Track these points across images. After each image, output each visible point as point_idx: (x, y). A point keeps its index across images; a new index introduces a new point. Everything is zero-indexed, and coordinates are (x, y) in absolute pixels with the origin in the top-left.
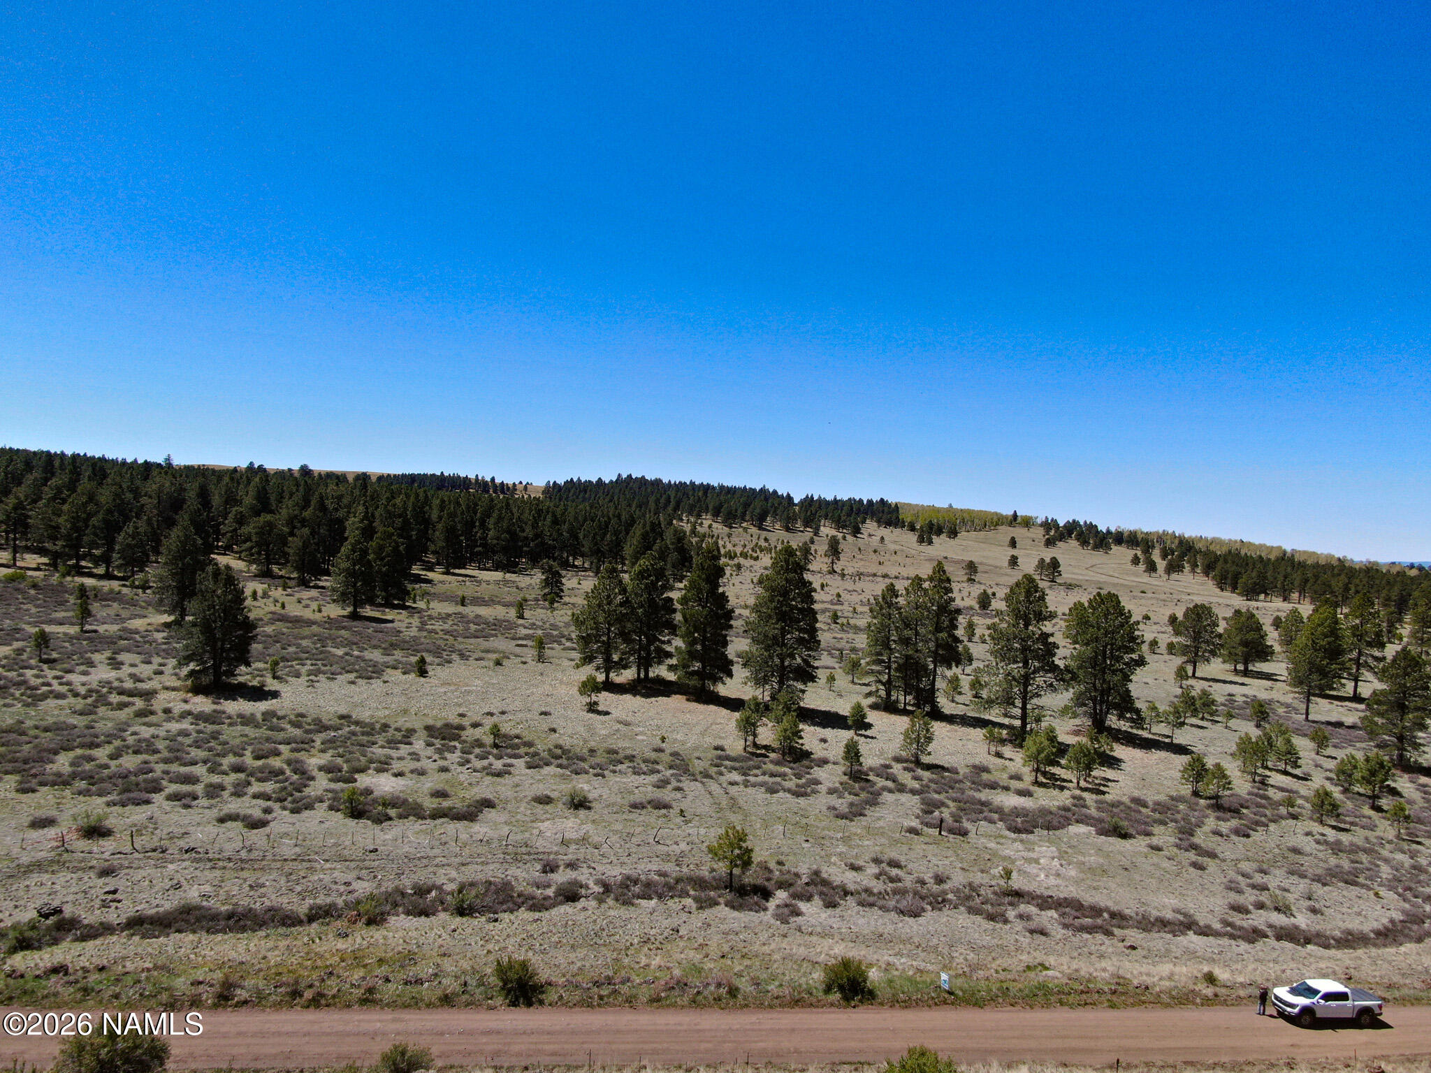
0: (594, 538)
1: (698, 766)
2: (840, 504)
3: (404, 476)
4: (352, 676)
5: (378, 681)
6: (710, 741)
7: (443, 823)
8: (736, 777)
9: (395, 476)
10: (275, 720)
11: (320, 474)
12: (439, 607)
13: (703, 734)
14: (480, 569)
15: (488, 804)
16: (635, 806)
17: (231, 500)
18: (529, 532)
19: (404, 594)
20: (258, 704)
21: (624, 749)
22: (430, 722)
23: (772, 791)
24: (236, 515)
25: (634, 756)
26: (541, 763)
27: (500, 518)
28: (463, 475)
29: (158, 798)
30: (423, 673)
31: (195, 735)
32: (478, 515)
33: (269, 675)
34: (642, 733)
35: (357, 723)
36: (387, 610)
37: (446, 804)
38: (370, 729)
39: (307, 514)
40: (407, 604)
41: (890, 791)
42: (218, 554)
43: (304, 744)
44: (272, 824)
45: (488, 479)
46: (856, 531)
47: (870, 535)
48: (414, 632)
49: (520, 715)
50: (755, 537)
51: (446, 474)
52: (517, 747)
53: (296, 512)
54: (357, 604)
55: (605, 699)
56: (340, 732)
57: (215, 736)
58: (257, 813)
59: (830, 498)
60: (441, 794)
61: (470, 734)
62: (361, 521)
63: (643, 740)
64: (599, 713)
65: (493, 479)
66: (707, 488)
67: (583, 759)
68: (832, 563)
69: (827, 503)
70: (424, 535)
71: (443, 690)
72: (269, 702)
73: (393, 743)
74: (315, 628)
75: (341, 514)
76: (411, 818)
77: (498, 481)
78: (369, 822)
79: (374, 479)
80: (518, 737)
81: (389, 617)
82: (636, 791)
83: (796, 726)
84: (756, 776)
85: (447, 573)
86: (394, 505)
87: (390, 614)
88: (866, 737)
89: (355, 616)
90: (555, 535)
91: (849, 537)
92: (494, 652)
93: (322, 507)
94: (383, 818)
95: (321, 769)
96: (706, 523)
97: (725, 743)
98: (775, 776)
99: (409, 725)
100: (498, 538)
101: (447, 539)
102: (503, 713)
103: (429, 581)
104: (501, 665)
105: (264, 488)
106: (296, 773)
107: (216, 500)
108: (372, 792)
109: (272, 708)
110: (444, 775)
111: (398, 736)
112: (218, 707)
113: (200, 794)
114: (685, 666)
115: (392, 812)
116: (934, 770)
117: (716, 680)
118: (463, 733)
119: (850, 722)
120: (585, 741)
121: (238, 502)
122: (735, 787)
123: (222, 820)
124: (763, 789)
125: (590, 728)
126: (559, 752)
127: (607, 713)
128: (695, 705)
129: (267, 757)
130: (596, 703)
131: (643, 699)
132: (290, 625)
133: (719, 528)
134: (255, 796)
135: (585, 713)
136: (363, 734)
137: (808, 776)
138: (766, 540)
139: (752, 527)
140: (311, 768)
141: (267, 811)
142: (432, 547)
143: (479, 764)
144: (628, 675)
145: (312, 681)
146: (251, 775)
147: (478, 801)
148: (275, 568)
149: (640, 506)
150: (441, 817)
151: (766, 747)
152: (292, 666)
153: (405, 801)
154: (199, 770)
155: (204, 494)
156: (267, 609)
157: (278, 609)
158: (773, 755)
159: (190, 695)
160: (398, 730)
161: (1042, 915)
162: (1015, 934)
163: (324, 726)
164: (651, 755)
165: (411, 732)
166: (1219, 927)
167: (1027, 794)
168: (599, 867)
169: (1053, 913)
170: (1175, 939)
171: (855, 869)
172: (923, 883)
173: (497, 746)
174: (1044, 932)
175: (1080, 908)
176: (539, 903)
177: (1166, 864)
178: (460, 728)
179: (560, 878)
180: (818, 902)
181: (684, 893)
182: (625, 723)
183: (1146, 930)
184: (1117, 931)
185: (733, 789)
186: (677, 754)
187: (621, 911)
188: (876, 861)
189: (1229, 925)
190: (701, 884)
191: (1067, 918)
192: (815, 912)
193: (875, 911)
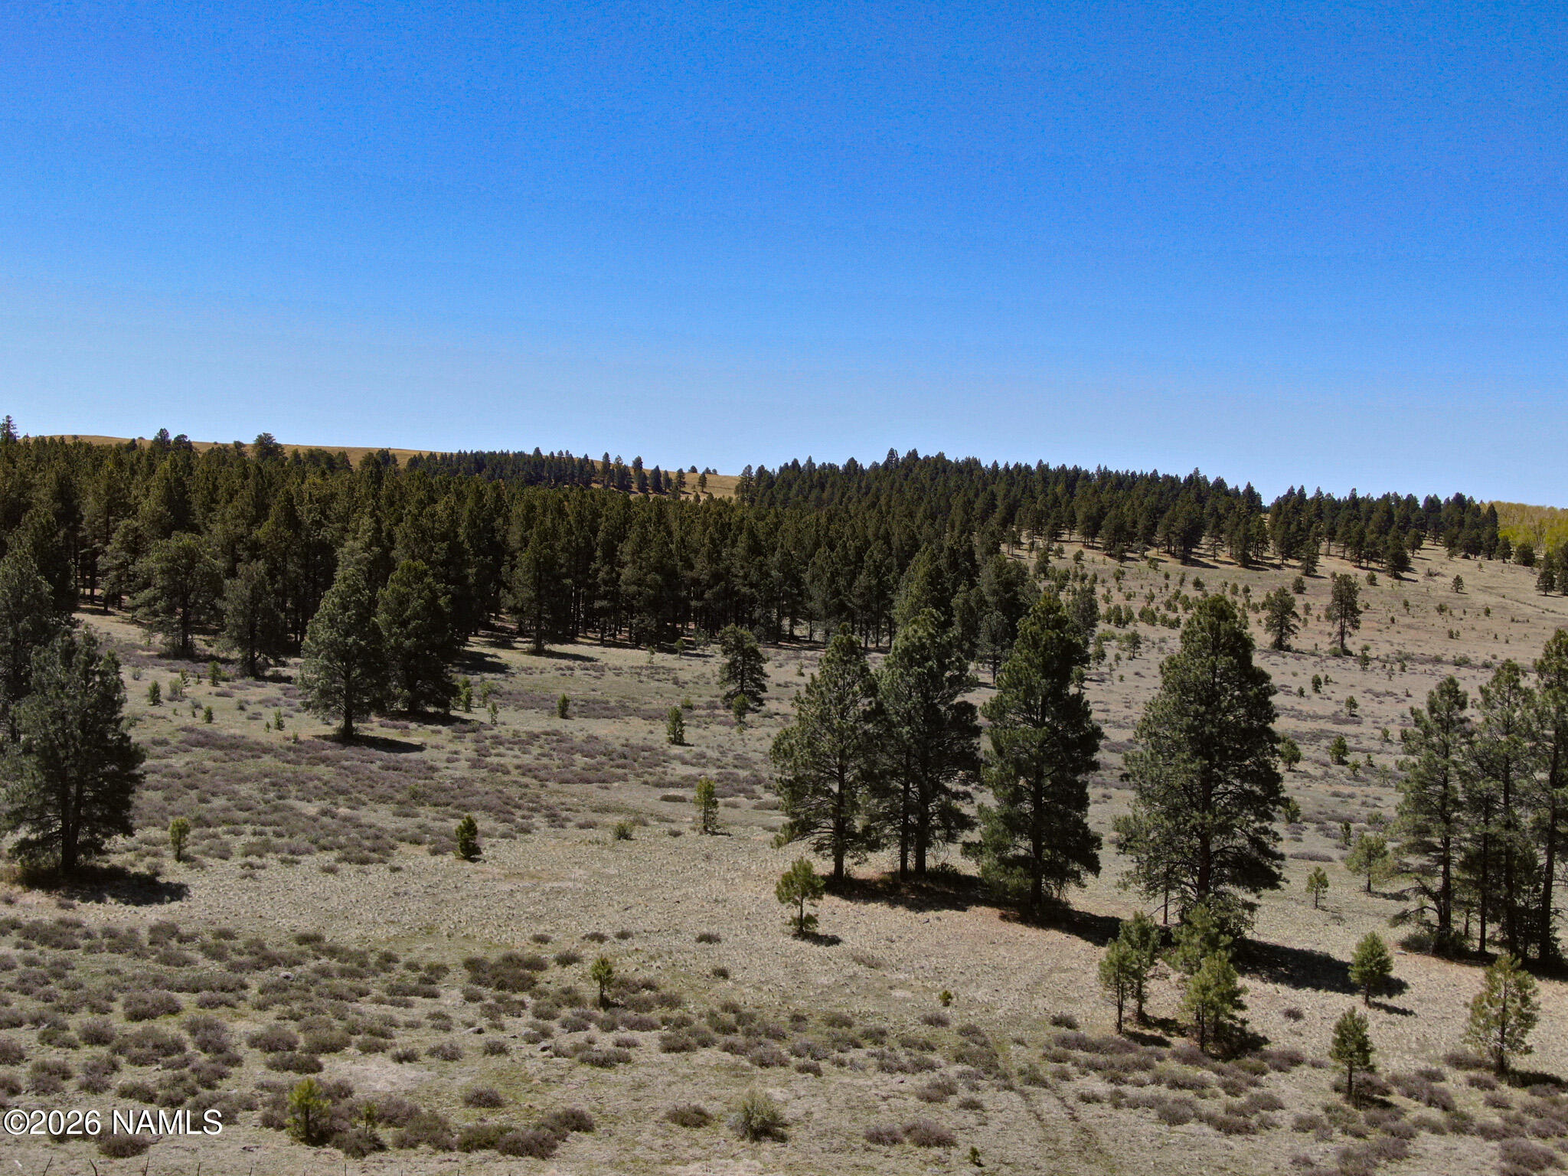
0: (832, 580)
1: (1017, 1058)
2: (1363, 508)
3: (462, 457)
4: (330, 857)
5: (381, 867)
6: (1044, 1005)
7: (486, 1160)
8: (1097, 1084)
9: (444, 456)
10: (174, 942)
11: (296, 454)
12: (515, 720)
13: (1031, 990)
14: (603, 643)
16: (877, 1138)
17: (117, 505)
18: (701, 568)
19: (447, 692)
20: (143, 910)
21: (864, 1016)
22: (478, 952)
23: (1173, 1118)
24: (126, 535)
25: (883, 1033)
26: (693, 1041)
27: (644, 542)
28: (578, 454)
30: (470, 851)
31: (21, 967)
32: (601, 535)
33: (170, 853)
34: (903, 984)
35: (332, 952)
36: (413, 725)
37: (495, 1120)
38: (357, 965)
39: (260, 533)
40: (453, 713)
41: (1436, 1129)
42: (92, 612)
43: (224, 995)
44: (152, 1149)
45: (628, 462)
46: (1399, 566)
47: (1430, 574)
48: (461, 769)
49: (657, 941)
50: (1174, 579)
51: (545, 453)
52: (646, 1006)
53: (239, 530)
54: (353, 712)
55: (830, 911)
56: (298, 969)
57: (59, 970)
59: (1341, 494)
61: (553, 978)
62: (368, 547)
63: (905, 1000)
64: (818, 939)
65: (638, 463)
66: (1073, 478)
67: (778, 1036)
68: (1342, 634)
69: (1335, 506)
70: (493, 578)
71: (506, 887)
72: (166, 907)
73: (399, 994)
74: (267, 761)
75: (327, 533)
76: (423, 1147)
77: (648, 466)
78: (340, 1153)
79: (403, 464)
80: (649, 985)
81: (415, 740)
82: (883, 1106)
83: (1230, 981)
84: (1141, 1085)
85: (538, 652)
86: (433, 515)
87: (417, 733)
88: (1391, 1010)
89: (347, 737)
90: (754, 576)
91: (1384, 580)
92: (618, 811)
93: (292, 519)
94: (366, 1146)
95: (254, 1042)
96: (1070, 550)
97: (1077, 1012)
98: (1182, 1087)
99: (434, 958)
100: (639, 582)
101: (538, 584)
102: (623, 935)
103: (501, 668)
104: (627, 837)
105: (179, 482)
106: (205, 1050)
107: (90, 507)
108: (349, 1093)
109: (170, 919)
110: (495, 1062)
111: (412, 979)
112: (69, 915)
113: (24, 1084)
114: (999, 847)
115: (386, 1134)
116: (1536, 1087)
117: (1063, 875)
118: (540, 976)
119: (1354, 977)
120: (786, 998)
121: (131, 510)
122: (1095, 1108)
124: (1153, 1114)
125: (797, 971)
126: (730, 1018)
127: (834, 941)
128: (1018, 928)
129: (152, 1016)
130: (811, 919)
131: (912, 914)
132: (219, 753)
133: (1097, 561)
134: (126, 1093)
135: (789, 940)
136: (343, 973)
137: (1254, 1090)
138: (1198, 584)
139: (1167, 557)
140: (234, 1041)
142: (509, 600)
143: (566, 1040)
144: (879, 864)
145: (252, 866)
146: (120, 1050)
147: (557, 1117)
148: (199, 641)
149: (933, 517)
150: (482, 1147)
151: (1166, 1024)
152: (215, 836)
153: (413, 1113)
154: (25, 1037)
155: (66, 496)
156: (178, 722)
157: (199, 723)
158: (1178, 1042)
159: (18, 889)
160: (412, 966)
163: (267, 957)
164: (920, 1031)
165: (438, 971)
173: (606, 1004)
178: (536, 965)
182: (870, 963)
185: (1090, 1111)
186: (975, 1031)
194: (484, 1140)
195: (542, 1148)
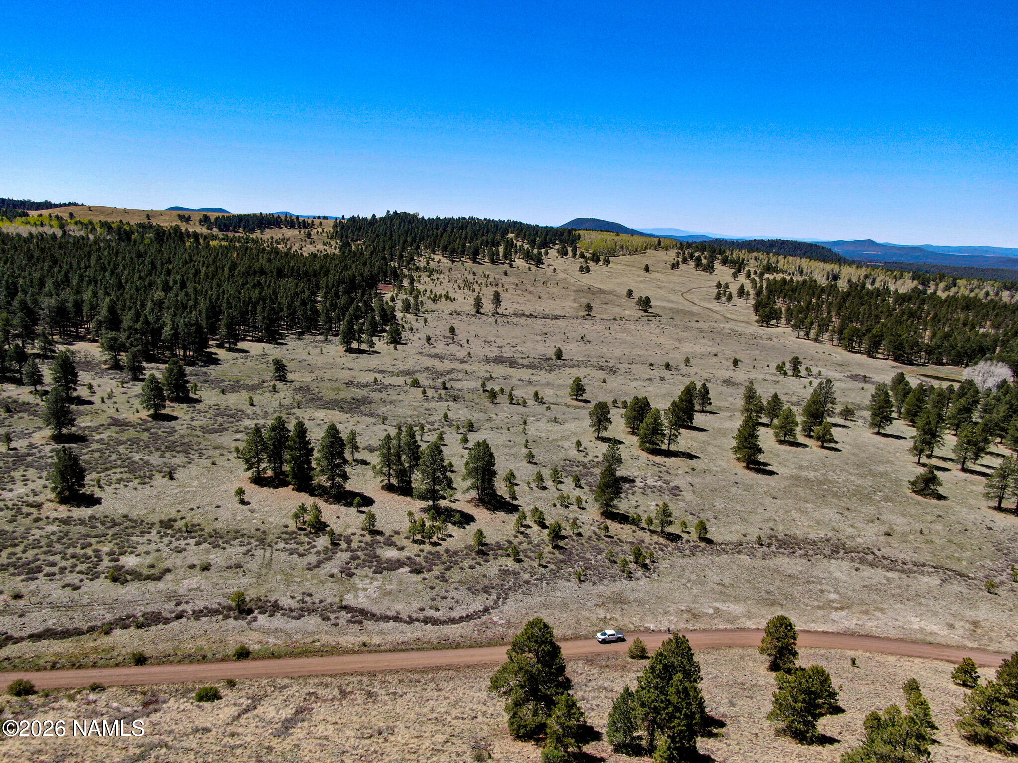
1: (270, 539)
4: (136, 483)
5: (149, 485)
6: (284, 520)
7: (147, 583)
8: (282, 545)
10: (94, 520)
12: (208, 398)
13: (285, 515)
15: (168, 570)
16: (228, 567)
20: (89, 509)
21: (243, 529)
22: (163, 517)
23: (292, 554)
25: (245, 534)
26: (202, 542)
29: (40, 575)
31: (58, 534)
33: (97, 485)
34: (256, 517)
35: (130, 520)
36: (177, 405)
37: (152, 571)
38: (135, 524)
40: (191, 396)
43: (104, 538)
44: (82, 588)
46: (539, 262)
49: (205, 509)
52: (196, 531)
56: (122, 526)
57: (67, 534)
58: (76, 582)
60: (152, 566)
61: (178, 524)
63: (254, 523)
64: (245, 503)
67: (222, 538)
68: (496, 308)
72: (95, 507)
73: (142, 533)
74: (131, 431)
76: (136, 580)
78: (119, 584)
80: (199, 524)
81: (176, 414)
82: (234, 557)
84: (291, 544)
85: (229, 349)
87: (177, 409)
88: (361, 512)
89: (155, 416)
91: (533, 268)
92: (218, 448)
94: (124, 582)
95: (107, 554)
96: (437, 258)
97: (291, 522)
98: (299, 544)
99: (153, 520)
102: (198, 508)
106: (96, 557)
108: (124, 567)
109: (95, 511)
110: (157, 554)
111: (146, 528)
112: (70, 513)
113: (57, 572)
116: (374, 535)
118: (175, 524)
120: (228, 525)
123: (63, 587)
124: (288, 553)
125: (235, 515)
126: (213, 533)
128: (295, 492)
129: (86, 548)
132: (118, 429)
133: (445, 262)
134: (78, 573)
135: (237, 504)
136: (131, 527)
137: (314, 543)
139: (468, 260)
140: (103, 554)
141: (81, 581)
143: (175, 545)
145: (116, 488)
146: (78, 559)
147: (165, 569)
152: (110, 475)
153: (136, 571)
154: (57, 558)
156: (108, 413)
158: (308, 529)
159: (58, 505)
161: (345, 616)
162: (326, 626)
163: (115, 524)
164: (254, 532)
165: (153, 524)
166: (405, 618)
167: (401, 549)
168: (197, 602)
169: (350, 615)
170: (382, 625)
171: (293, 597)
172: (314, 603)
173: (188, 531)
174: (336, 625)
175: (363, 612)
176: (167, 621)
177: (420, 587)
178: (175, 520)
179: (180, 608)
180: (267, 615)
181: (221, 613)
182: (252, 511)
183: (376, 621)
184: (365, 622)
185: (276, 554)
186: (265, 532)
187: (193, 623)
188: (304, 593)
189: (409, 617)
190: (230, 608)
191: (352, 617)
192: (263, 620)
193: (286, 618)
194: (148, 578)
195: (159, 579)
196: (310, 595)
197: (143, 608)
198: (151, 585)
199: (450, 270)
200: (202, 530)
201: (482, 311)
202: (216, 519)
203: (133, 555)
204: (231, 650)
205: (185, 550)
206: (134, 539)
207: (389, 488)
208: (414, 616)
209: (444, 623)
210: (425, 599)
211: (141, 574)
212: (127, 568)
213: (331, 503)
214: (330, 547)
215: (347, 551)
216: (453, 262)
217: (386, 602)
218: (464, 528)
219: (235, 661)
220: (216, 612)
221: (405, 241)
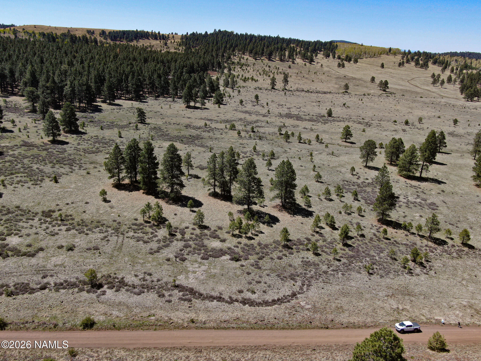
1: (123, 228)
4: (31, 184)
5: (39, 186)
6: (135, 215)
7: (24, 258)
8: (131, 234)
12: (91, 132)
13: (136, 211)
15: (42, 249)
16: (88, 249)
21: (104, 220)
22: (45, 209)
23: (138, 240)
25: (104, 224)
26: (72, 228)
30: (56, 181)
33: (2, 184)
34: (114, 212)
35: (21, 210)
36: (69, 136)
37: (29, 249)
38: (24, 213)
41: (178, 240)
47: (318, 63)
48: (71, 151)
49: (78, 204)
50: (266, 64)
52: (68, 220)
56: (13, 214)
60: (29, 246)
61: (55, 214)
63: (112, 216)
64: (106, 202)
65: (159, 32)
66: (252, 37)
67: (87, 226)
68: (285, 85)
71: (58, 191)
73: (28, 220)
74: (35, 150)
76: (15, 256)
77: (161, 33)
79: (107, 33)
80: (71, 215)
82: (94, 242)
85: (110, 104)
87: (69, 138)
88: (194, 212)
89: (54, 141)
91: (308, 64)
92: (93, 164)
94: (6, 256)
96: (246, 57)
98: (145, 233)
99: (37, 211)
102: (72, 203)
103: (100, 111)
110: (35, 236)
111: (31, 216)
116: (203, 229)
118: (53, 214)
120: (93, 217)
124: (136, 240)
125: (98, 210)
126: (81, 222)
127: (109, 202)
131: (127, 193)
132: (26, 148)
135: (101, 202)
136: (21, 215)
137: (156, 233)
143: (50, 230)
145: (15, 187)
147: (39, 248)
153: (17, 249)
156: (22, 138)
157: (27, 137)
158: (153, 222)
160: (33, 213)
161: (177, 294)
162: (161, 302)
163: (9, 212)
164: (111, 223)
165: (37, 214)
166: (227, 298)
167: (223, 241)
168: (59, 275)
169: (181, 293)
170: (208, 303)
171: (136, 276)
172: (153, 281)
173: (62, 220)
174: (170, 301)
175: (192, 291)
176: (33, 291)
177: (239, 272)
178: (54, 212)
179: (45, 280)
180: (114, 289)
181: (77, 286)
182: (112, 207)
183: (203, 300)
184: (194, 300)
185: (126, 240)
186: (119, 223)
187: (53, 294)
188: (145, 273)
189: (230, 297)
190: (85, 283)
191: (183, 295)
192: (110, 293)
193: (129, 293)
194: (25, 254)
195: (33, 255)
196: (150, 275)
197: (15, 279)
198: (25, 261)
199: (254, 64)
200: (73, 219)
201: (275, 87)
202: (85, 212)
203: (17, 236)
204: (79, 320)
205: (57, 234)
206: (21, 224)
207: (215, 195)
208: (234, 297)
209: (259, 304)
210: (242, 284)
211: (20, 251)
212: (10, 246)
213: (170, 204)
214: (168, 237)
215: (181, 240)
216: (256, 59)
217: (211, 284)
218: (272, 227)
219: (82, 330)
220: (73, 285)
221: (226, 47)
